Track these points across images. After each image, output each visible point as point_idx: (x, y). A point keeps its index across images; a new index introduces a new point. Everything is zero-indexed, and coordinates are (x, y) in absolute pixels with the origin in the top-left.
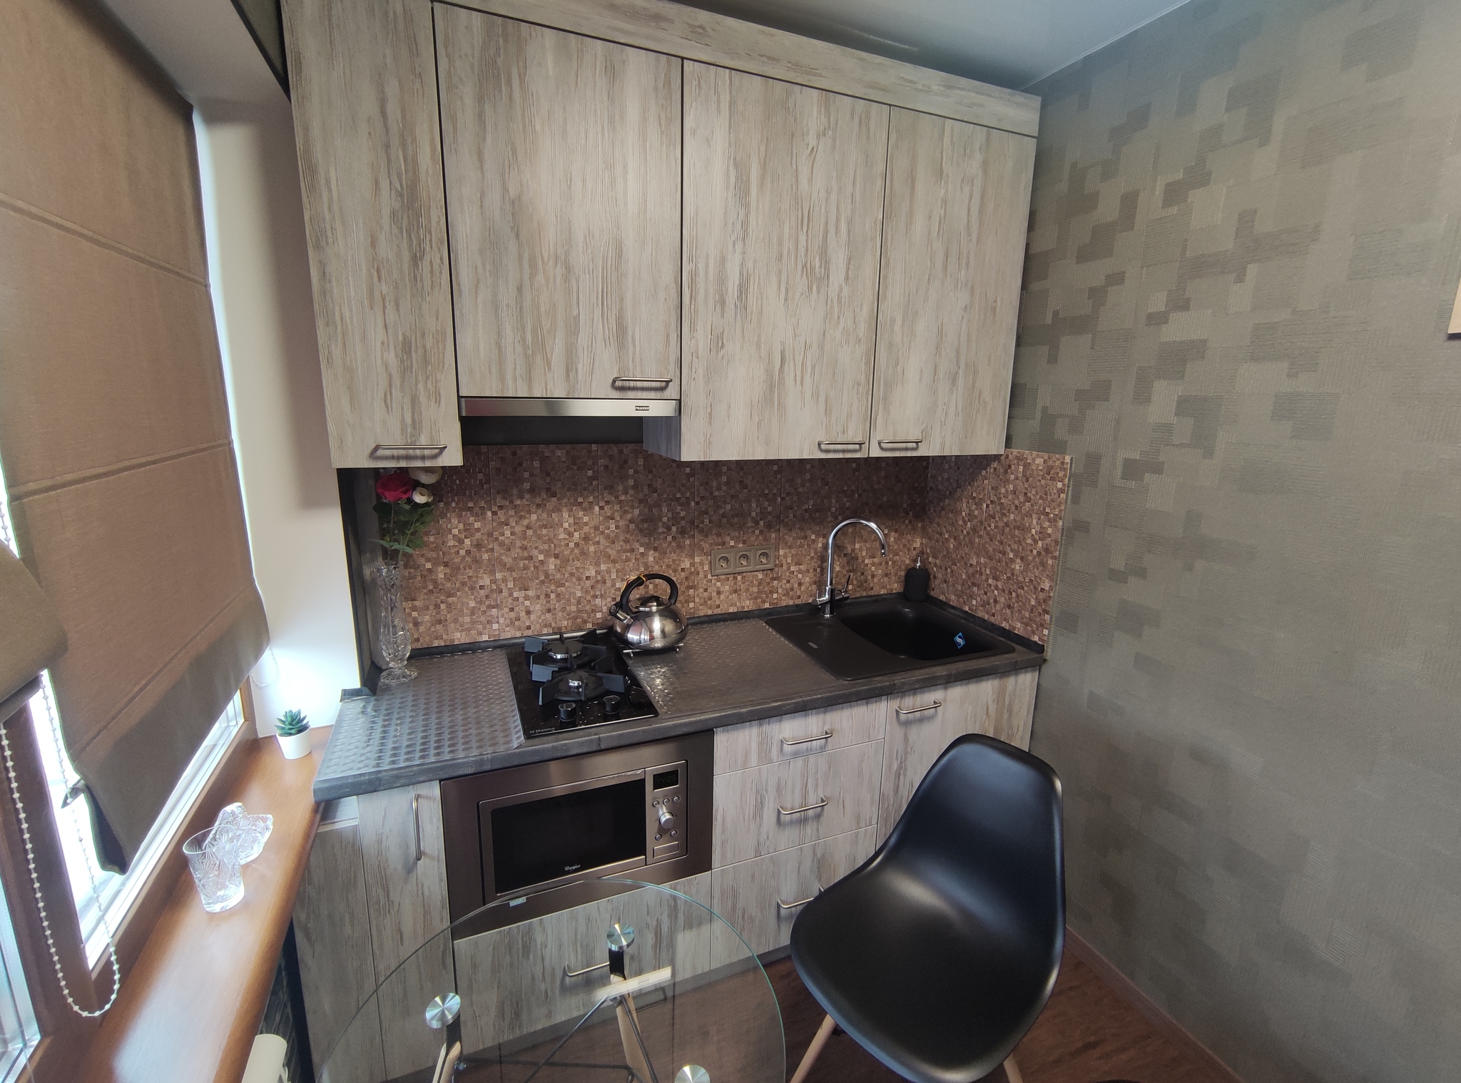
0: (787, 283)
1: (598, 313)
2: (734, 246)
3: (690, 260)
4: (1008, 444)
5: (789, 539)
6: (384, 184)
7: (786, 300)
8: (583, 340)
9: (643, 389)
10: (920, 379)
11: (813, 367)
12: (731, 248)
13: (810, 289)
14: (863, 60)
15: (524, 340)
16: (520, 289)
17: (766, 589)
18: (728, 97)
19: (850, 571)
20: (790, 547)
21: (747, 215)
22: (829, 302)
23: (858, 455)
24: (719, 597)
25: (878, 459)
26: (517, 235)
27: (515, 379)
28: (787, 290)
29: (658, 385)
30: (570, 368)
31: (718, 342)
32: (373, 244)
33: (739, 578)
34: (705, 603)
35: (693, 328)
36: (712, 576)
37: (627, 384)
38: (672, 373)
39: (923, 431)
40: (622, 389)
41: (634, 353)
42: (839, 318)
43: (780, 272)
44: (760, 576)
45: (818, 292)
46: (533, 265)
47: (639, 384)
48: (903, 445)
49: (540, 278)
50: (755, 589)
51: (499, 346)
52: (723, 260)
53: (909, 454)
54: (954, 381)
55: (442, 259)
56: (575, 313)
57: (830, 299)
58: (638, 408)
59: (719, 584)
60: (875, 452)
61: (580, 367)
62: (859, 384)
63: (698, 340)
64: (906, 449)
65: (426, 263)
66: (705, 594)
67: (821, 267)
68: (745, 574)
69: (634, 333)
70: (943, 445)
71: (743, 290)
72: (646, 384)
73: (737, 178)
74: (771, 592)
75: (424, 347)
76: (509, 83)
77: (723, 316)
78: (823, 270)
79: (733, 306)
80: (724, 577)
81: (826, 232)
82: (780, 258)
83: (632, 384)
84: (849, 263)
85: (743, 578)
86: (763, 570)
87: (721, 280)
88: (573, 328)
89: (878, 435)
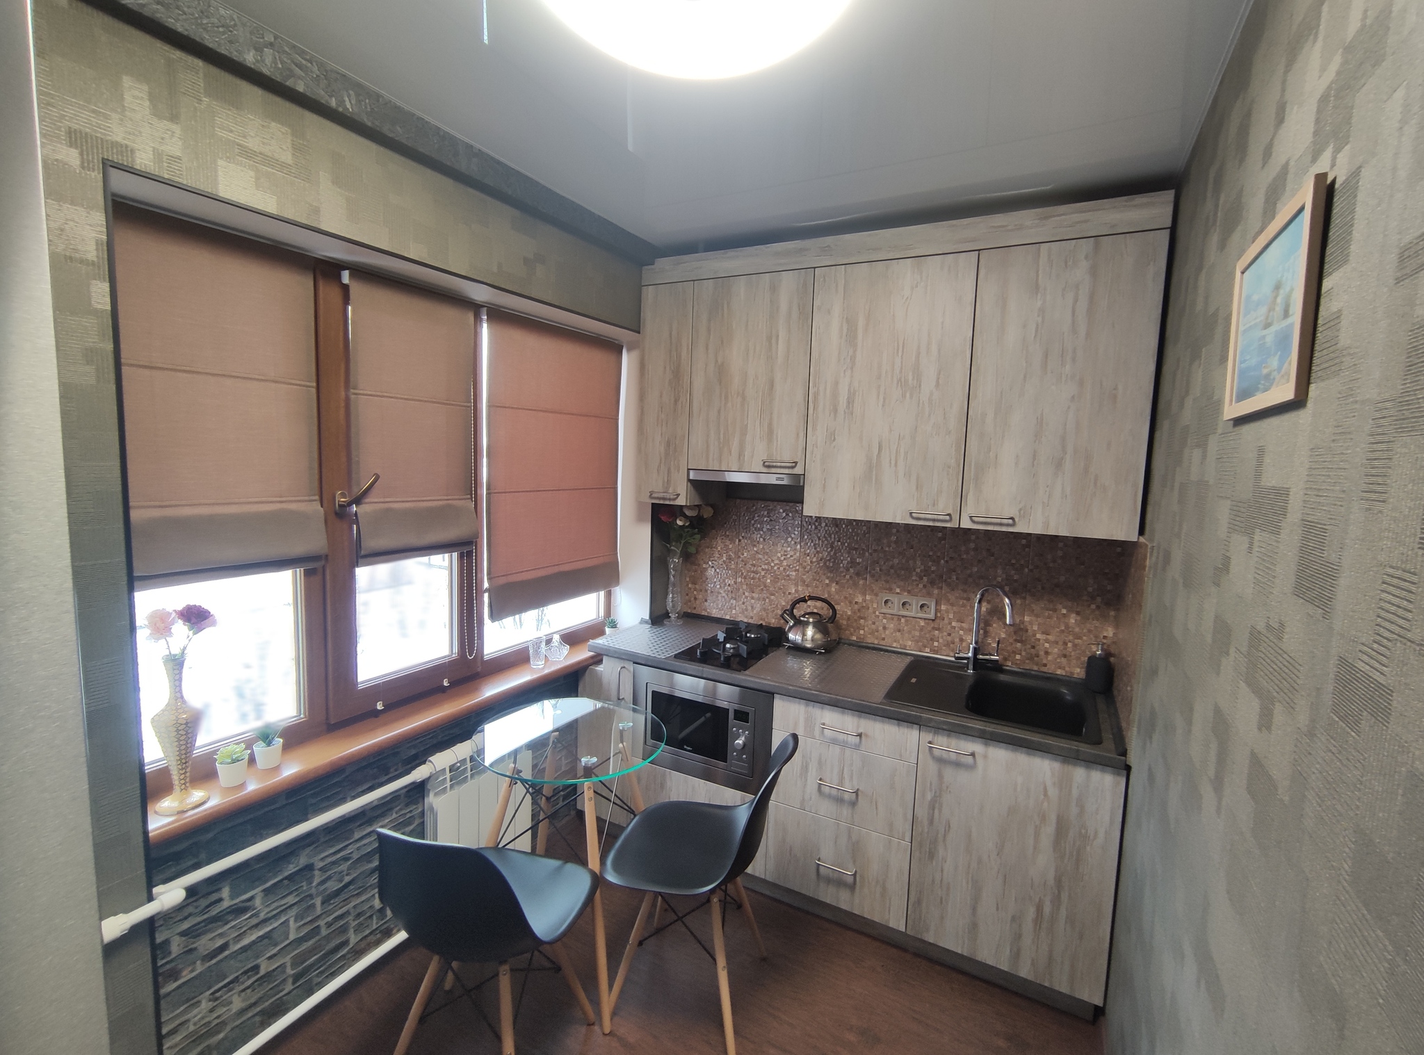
0: (885, 393)
1: (758, 422)
2: (844, 373)
3: (815, 385)
4: (1142, 531)
5: (952, 597)
6: (668, 368)
7: (883, 406)
8: (748, 438)
9: (781, 467)
10: (1016, 463)
11: (906, 453)
12: (842, 374)
13: (904, 396)
14: (953, 226)
15: (719, 439)
16: (719, 412)
17: (927, 636)
18: (843, 282)
19: (1016, 641)
20: (952, 605)
21: (855, 351)
22: (921, 405)
23: (948, 525)
24: (885, 632)
25: (968, 531)
26: (720, 383)
27: (713, 460)
28: (884, 399)
29: (790, 465)
30: (741, 455)
31: (832, 437)
32: (661, 396)
33: (903, 620)
34: (872, 633)
35: (814, 429)
36: (880, 613)
37: (771, 464)
38: (799, 457)
39: (1020, 510)
40: (769, 467)
41: (777, 444)
42: (929, 416)
43: (879, 387)
44: (922, 623)
45: (911, 397)
46: (726, 398)
47: (779, 464)
48: (998, 521)
49: (729, 404)
50: (917, 634)
51: (707, 442)
52: (837, 383)
53: (1004, 529)
54: (1059, 464)
55: (686, 400)
56: (746, 423)
57: (921, 402)
58: (778, 479)
59: (885, 621)
60: (966, 524)
61: (746, 453)
62: (949, 467)
63: (818, 436)
64: (1001, 524)
65: (680, 402)
66: (873, 626)
67: (913, 379)
68: (908, 618)
69: (777, 433)
70: (1046, 524)
71: (850, 402)
72: (783, 464)
73: (848, 329)
74: (932, 640)
75: (675, 444)
76: (723, 310)
77: (835, 420)
78: (915, 381)
79: (843, 413)
80: (890, 616)
81: (918, 354)
82: (879, 377)
83: (774, 464)
84: (939, 374)
85: (906, 621)
86: (925, 619)
87: (835, 395)
88: (744, 432)
89: (969, 510)
